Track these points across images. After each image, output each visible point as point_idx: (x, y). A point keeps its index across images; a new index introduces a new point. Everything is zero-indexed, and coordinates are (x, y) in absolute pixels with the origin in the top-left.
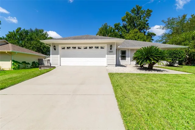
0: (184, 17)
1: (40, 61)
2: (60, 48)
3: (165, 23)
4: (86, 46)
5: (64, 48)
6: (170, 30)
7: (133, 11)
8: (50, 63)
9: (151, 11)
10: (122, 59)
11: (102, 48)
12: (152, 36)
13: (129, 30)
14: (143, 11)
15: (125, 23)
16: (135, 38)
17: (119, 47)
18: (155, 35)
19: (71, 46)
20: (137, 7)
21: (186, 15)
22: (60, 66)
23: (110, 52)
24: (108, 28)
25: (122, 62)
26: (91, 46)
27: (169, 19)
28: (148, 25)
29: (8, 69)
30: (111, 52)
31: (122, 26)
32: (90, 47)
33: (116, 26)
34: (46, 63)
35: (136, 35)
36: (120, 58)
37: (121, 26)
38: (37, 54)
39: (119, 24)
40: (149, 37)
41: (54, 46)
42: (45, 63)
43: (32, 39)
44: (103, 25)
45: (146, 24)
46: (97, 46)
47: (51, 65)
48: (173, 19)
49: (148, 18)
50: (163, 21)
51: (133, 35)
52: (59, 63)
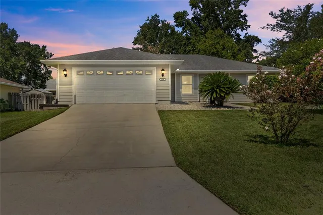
0: (309, 7)
1: (13, 97)
2: (74, 72)
3: (275, 18)
4: (120, 70)
6: (286, 32)
8: (57, 99)
10: (184, 92)
12: (254, 43)
13: (205, 29)
15: (197, 11)
16: (216, 48)
17: (178, 70)
18: (259, 41)
19: (95, 70)
21: (313, 5)
22: (75, 104)
24: (160, 25)
25: (185, 98)
26: (129, 70)
27: (282, 10)
28: (247, 18)
30: (163, 80)
31: (193, 19)
33: (177, 19)
34: (28, 102)
35: (218, 43)
36: (181, 90)
37: (190, 16)
39: (185, 13)
40: (248, 44)
41: (65, 70)
42: (25, 103)
44: (150, 18)
45: (242, 16)
46: (139, 69)
47: (59, 103)
48: (289, 11)
49: (243, 4)
50: (271, 14)
51: (212, 42)
52: (73, 100)
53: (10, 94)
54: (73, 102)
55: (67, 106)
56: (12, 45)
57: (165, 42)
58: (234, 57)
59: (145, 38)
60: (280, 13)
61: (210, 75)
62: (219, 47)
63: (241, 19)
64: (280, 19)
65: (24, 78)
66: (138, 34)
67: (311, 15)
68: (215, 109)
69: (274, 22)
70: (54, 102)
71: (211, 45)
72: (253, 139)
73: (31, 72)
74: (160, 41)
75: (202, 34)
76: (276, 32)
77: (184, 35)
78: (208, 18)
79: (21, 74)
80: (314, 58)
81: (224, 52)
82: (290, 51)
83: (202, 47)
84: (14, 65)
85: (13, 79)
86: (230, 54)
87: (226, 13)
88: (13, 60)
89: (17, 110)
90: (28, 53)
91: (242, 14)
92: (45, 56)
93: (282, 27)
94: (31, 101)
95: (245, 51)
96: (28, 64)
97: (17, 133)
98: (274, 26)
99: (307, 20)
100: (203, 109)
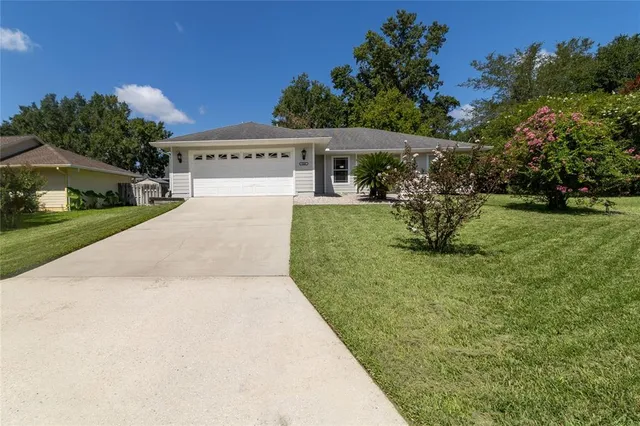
1: (124, 189)
2: (191, 156)
3: (480, 69)
4: (248, 151)
5: (199, 158)
6: (497, 89)
7: (389, 28)
8: (171, 192)
9: (445, 29)
10: (337, 180)
11: (284, 156)
12: (448, 107)
13: (375, 90)
14: (420, 27)
15: (365, 65)
16: (388, 117)
17: (327, 150)
18: (456, 104)
19: (216, 153)
20: (400, 16)
22: (192, 197)
23: (302, 165)
24: (310, 88)
25: (337, 187)
26: (260, 151)
27: (490, 58)
28: (438, 71)
29: (61, 210)
30: (304, 164)
31: (358, 77)
32: (258, 155)
33: (336, 78)
34: (141, 194)
35: (392, 109)
36: (332, 177)
37: (354, 73)
38: (114, 170)
39: (347, 68)
40: (440, 109)
41: (179, 154)
42: (137, 196)
43: (88, 127)
44: (296, 79)
45: (431, 69)
46: (273, 151)
47: (173, 196)
48: (501, 58)
49: (434, 50)
50: (474, 64)
51: (384, 108)
52: (190, 191)
53: (119, 185)
54: (190, 195)
55: (182, 200)
56: (122, 123)
57: (316, 111)
58: (415, 128)
59: (288, 106)
60: (487, 62)
61: (367, 156)
62: (393, 115)
63: (430, 73)
64: (487, 70)
65: (138, 164)
66: (281, 102)
67: (538, 60)
68: (373, 203)
69: (478, 75)
70: (167, 195)
71: (381, 113)
72: (402, 244)
73: (146, 156)
74: (309, 110)
75: (371, 97)
76: (481, 91)
77: (346, 100)
78: (379, 73)
79: (134, 160)
80: (518, 129)
81: (400, 123)
82: (502, 117)
83: (370, 117)
84: (126, 148)
85: (124, 166)
86: (409, 125)
87: (407, 64)
88: (124, 141)
89: (128, 204)
90: (142, 133)
91: (432, 65)
92: (162, 136)
93: (490, 83)
94: (144, 193)
95: (433, 120)
96: (142, 147)
97: (116, 232)
98: (479, 82)
99: (531, 69)
100: (357, 203)
